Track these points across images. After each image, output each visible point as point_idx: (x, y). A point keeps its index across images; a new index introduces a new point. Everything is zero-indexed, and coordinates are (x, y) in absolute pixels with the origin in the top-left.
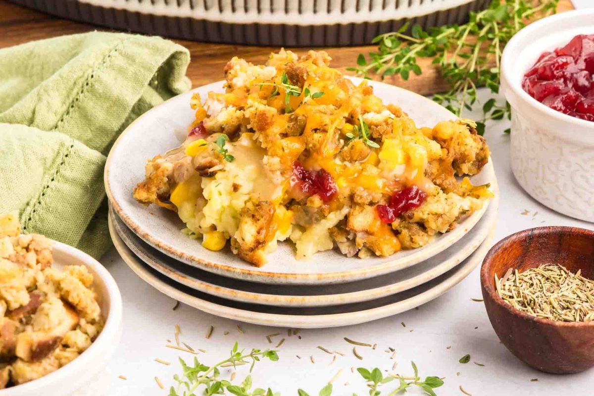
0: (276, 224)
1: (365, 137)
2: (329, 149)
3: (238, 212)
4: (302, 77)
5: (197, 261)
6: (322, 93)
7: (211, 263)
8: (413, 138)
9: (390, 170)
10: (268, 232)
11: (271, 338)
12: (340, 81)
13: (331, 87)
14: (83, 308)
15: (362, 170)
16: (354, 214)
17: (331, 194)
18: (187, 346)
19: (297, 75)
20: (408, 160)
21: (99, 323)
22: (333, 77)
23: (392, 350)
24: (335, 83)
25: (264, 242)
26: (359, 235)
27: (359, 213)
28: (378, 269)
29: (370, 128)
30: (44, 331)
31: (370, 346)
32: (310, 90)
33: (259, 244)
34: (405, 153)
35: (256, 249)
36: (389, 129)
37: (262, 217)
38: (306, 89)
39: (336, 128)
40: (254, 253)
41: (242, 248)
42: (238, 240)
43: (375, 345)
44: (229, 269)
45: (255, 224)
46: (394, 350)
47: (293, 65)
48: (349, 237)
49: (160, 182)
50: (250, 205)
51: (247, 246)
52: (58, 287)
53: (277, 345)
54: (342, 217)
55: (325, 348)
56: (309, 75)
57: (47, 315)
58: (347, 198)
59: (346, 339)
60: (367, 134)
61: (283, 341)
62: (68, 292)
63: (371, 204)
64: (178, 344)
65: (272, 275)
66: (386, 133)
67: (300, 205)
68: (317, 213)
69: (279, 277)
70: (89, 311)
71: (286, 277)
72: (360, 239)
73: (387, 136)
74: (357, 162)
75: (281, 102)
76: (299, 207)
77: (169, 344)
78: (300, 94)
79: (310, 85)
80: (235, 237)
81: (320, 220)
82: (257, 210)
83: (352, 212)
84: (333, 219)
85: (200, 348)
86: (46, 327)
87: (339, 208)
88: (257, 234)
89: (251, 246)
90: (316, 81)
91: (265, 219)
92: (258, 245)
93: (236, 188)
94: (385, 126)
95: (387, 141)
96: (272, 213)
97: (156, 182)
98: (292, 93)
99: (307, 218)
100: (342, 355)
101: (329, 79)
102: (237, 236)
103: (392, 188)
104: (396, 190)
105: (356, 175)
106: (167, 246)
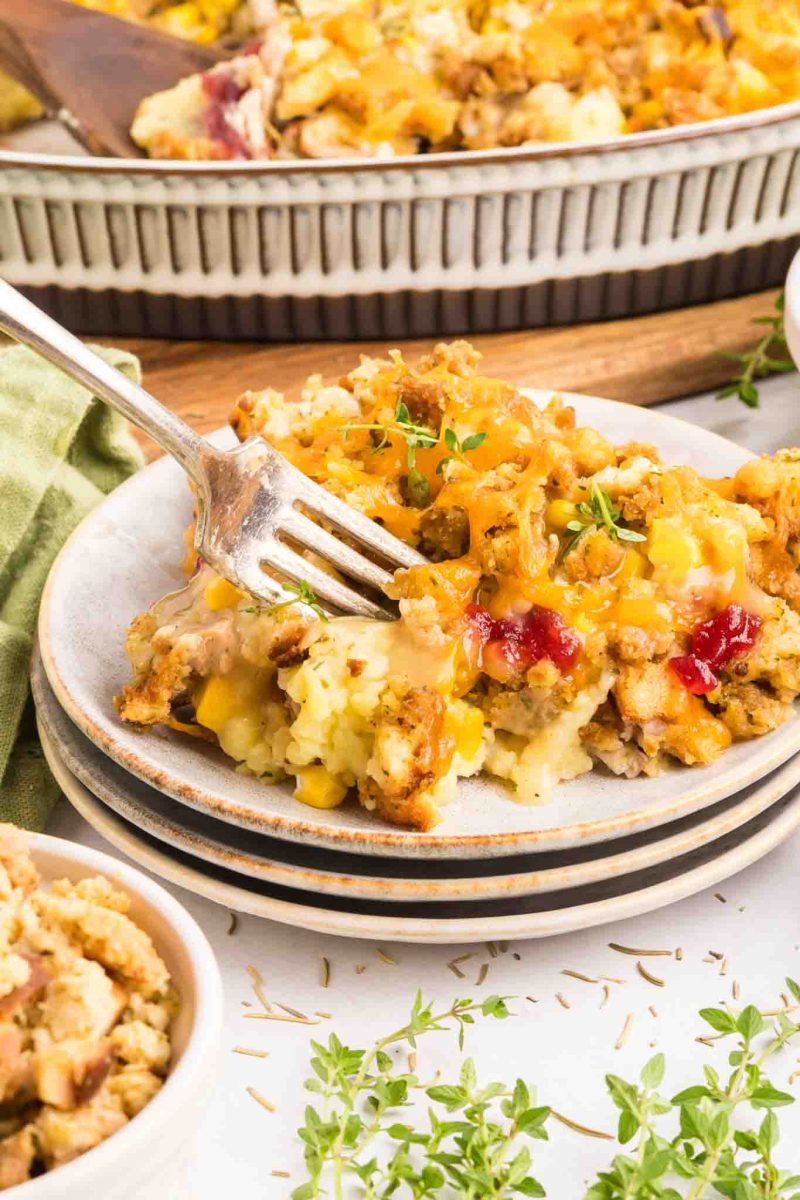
0: (452, 735)
1: (611, 523)
2: (537, 557)
3: (368, 719)
4: (436, 405)
5: (314, 832)
6: (482, 436)
7: (347, 834)
8: (706, 506)
9: (679, 582)
10: (436, 751)
11: (458, 966)
12: (514, 404)
13: (498, 421)
14: (135, 973)
15: (618, 592)
16: (628, 685)
17: (574, 651)
18: (287, 1010)
19: (425, 403)
20: (710, 554)
21: (169, 998)
22: (498, 398)
23: (718, 957)
24: (504, 410)
25: (430, 774)
26: (649, 729)
27: (638, 682)
28: (700, 795)
29: (615, 502)
30: (78, 1035)
31: (669, 953)
32: (455, 430)
33: (421, 778)
34: (702, 541)
35: (416, 792)
36: (656, 496)
37: (420, 721)
38: (448, 431)
39: (532, 513)
40: (413, 800)
41: (386, 793)
42: (374, 777)
43: (677, 951)
44: (389, 840)
45: (406, 737)
46: (722, 956)
47: (412, 379)
48: (623, 735)
49: (176, 678)
50: (390, 700)
51: (397, 786)
52: (75, 933)
53: (476, 982)
54: (602, 698)
55: (581, 973)
56: (448, 398)
57: (78, 1000)
58: (605, 655)
59: (612, 946)
60: (613, 517)
61: (485, 969)
62: (101, 943)
63: (656, 658)
64: (268, 1009)
65: (484, 840)
66: (651, 506)
67: (512, 690)
68: (551, 699)
69: (500, 843)
70: (148, 975)
71: (515, 842)
72: (651, 737)
73: (656, 513)
74: (602, 579)
75: (398, 464)
76: (511, 694)
77: (248, 1010)
78: (434, 444)
79: (453, 420)
80: (369, 772)
81: (558, 714)
82: (406, 708)
83: (622, 681)
84: (587, 704)
85: (317, 1010)
86: (82, 1026)
87: (593, 680)
88: (414, 757)
89: (406, 785)
90: (465, 411)
91: (426, 725)
92: (420, 780)
93: (355, 668)
94: (647, 493)
95: (657, 524)
96: (439, 711)
97: (166, 679)
98: (420, 443)
99: (530, 716)
100: (618, 982)
101: (491, 403)
102: (371, 769)
103: (689, 617)
104: (698, 621)
105: (607, 604)
106: (239, 807)
